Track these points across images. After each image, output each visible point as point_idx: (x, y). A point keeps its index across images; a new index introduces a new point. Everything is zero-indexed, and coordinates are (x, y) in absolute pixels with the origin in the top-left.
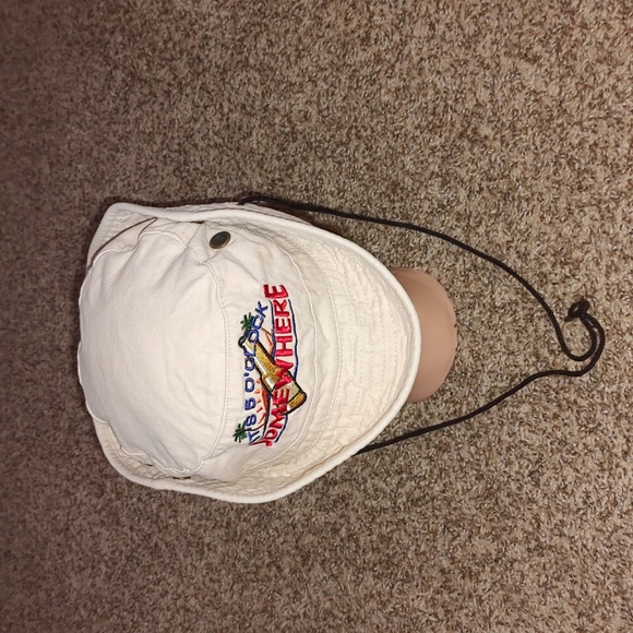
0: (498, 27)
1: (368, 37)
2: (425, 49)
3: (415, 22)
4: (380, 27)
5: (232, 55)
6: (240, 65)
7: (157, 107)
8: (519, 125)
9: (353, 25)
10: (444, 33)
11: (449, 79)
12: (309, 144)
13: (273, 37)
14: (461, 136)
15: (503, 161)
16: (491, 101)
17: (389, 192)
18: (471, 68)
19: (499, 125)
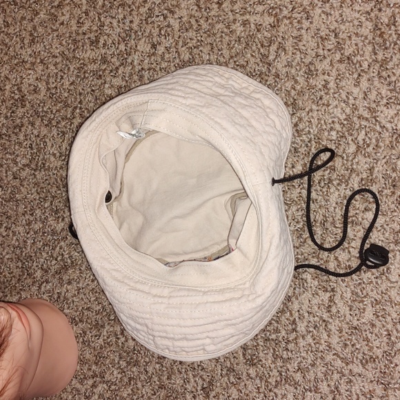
0: (209, 60)
1: (97, 41)
2: (146, 61)
3: (140, 39)
4: (108, 35)
9: (85, 28)
12: (37, 113)
13: (10, 20)
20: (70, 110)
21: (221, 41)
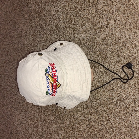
1: (99, 22)
2: (113, 26)
3: (111, 20)
4: (102, 20)
5: (66, 24)
6: (68, 27)
7: (47, 35)
8: (136, 44)
9: (95, 19)
10: (118, 22)
11: (119, 33)
12: (85, 46)
13: (76, 21)
14: (122, 46)
15: (133, 52)
16: (129, 38)
17: (104, 57)
18: (125, 31)
19: (132, 44)
20: (93, 43)
21: (134, 15)
